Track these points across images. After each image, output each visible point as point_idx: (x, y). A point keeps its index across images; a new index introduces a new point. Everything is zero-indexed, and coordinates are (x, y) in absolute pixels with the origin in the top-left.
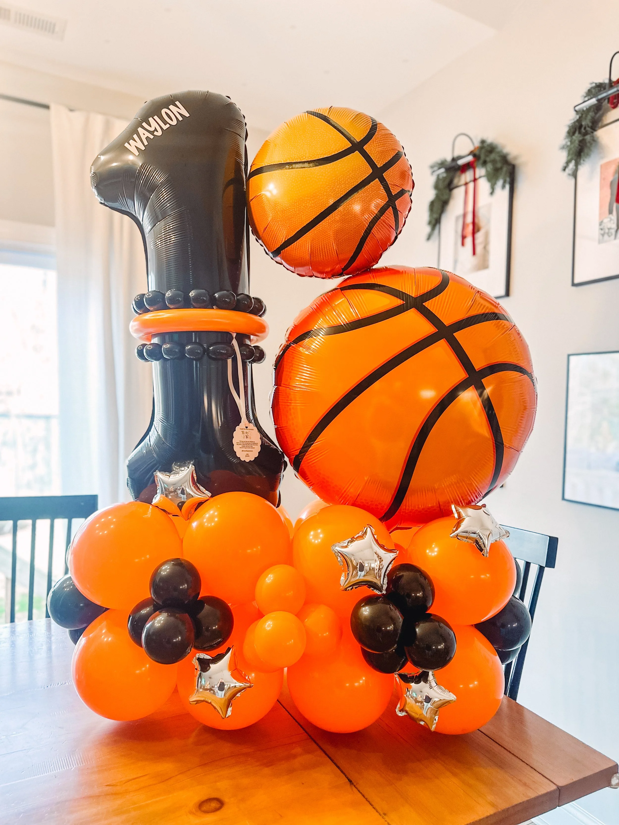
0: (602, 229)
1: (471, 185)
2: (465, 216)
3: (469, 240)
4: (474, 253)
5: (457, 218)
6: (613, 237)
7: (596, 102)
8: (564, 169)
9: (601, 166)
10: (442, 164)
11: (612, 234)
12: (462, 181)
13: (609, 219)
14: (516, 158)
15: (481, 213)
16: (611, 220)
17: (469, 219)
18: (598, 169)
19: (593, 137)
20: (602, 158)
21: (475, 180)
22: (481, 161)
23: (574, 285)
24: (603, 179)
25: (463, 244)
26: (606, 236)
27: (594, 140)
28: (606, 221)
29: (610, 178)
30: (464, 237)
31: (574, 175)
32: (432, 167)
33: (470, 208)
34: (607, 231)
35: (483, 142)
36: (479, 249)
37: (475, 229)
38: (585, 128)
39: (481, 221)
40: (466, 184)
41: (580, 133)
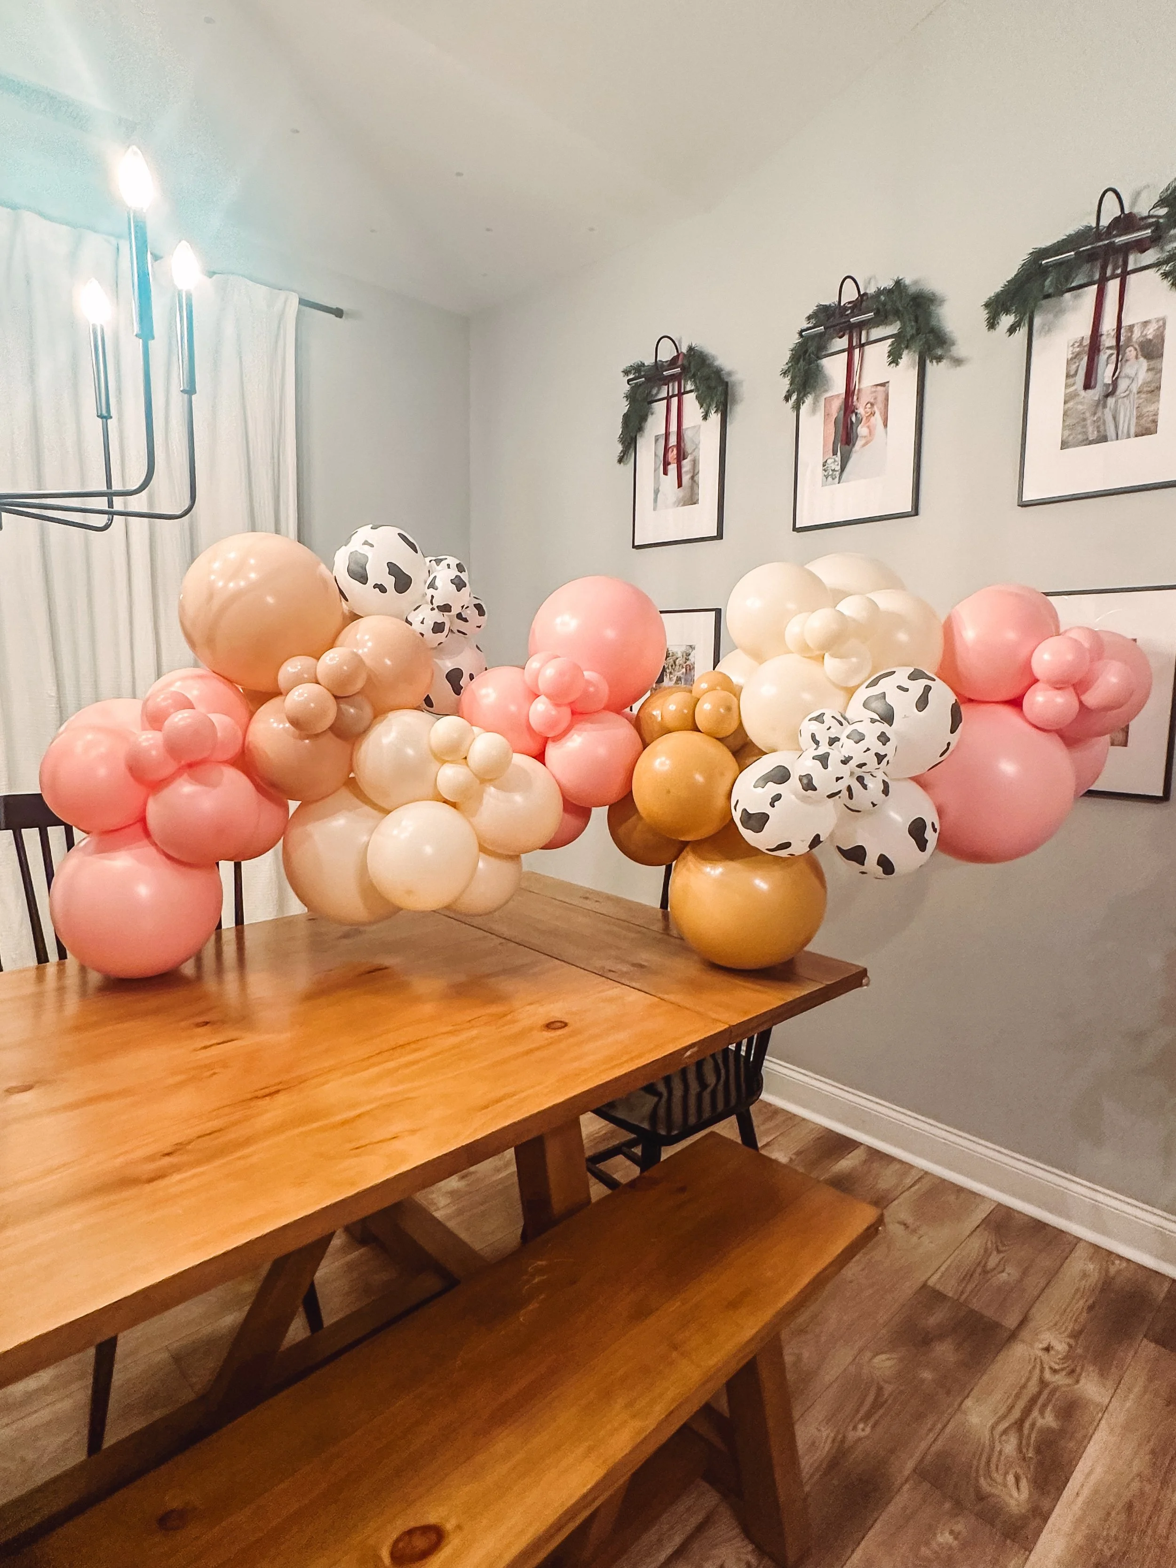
0: (825, 470)
1: (675, 400)
2: (667, 435)
3: (673, 468)
4: (680, 485)
5: (657, 439)
6: (837, 479)
7: (823, 330)
8: (787, 398)
9: (825, 399)
10: (638, 369)
11: (836, 477)
12: (664, 394)
13: (833, 460)
14: (730, 374)
15: (688, 435)
16: (835, 461)
17: (673, 441)
18: (822, 403)
19: (818, 366)
20: (826, 391)
21: (680, 395)
22: (690, 375)
23: (795, 529)
24: (827, 415)
25: (665, 473)
26: (830, 479)
27: (819, 370)
28: (829, 461)
29: (834, 415)
30: (666, 464)
31: (797, 407)
32: (626, 372)
33: (673, 428)
34: (831, 473)
35: (691, 349)
36: (686, 479)
37: (681, 456)
38: (809, 355)
39: (688, 446)
40: (668, 398)
41: (804, 360)
